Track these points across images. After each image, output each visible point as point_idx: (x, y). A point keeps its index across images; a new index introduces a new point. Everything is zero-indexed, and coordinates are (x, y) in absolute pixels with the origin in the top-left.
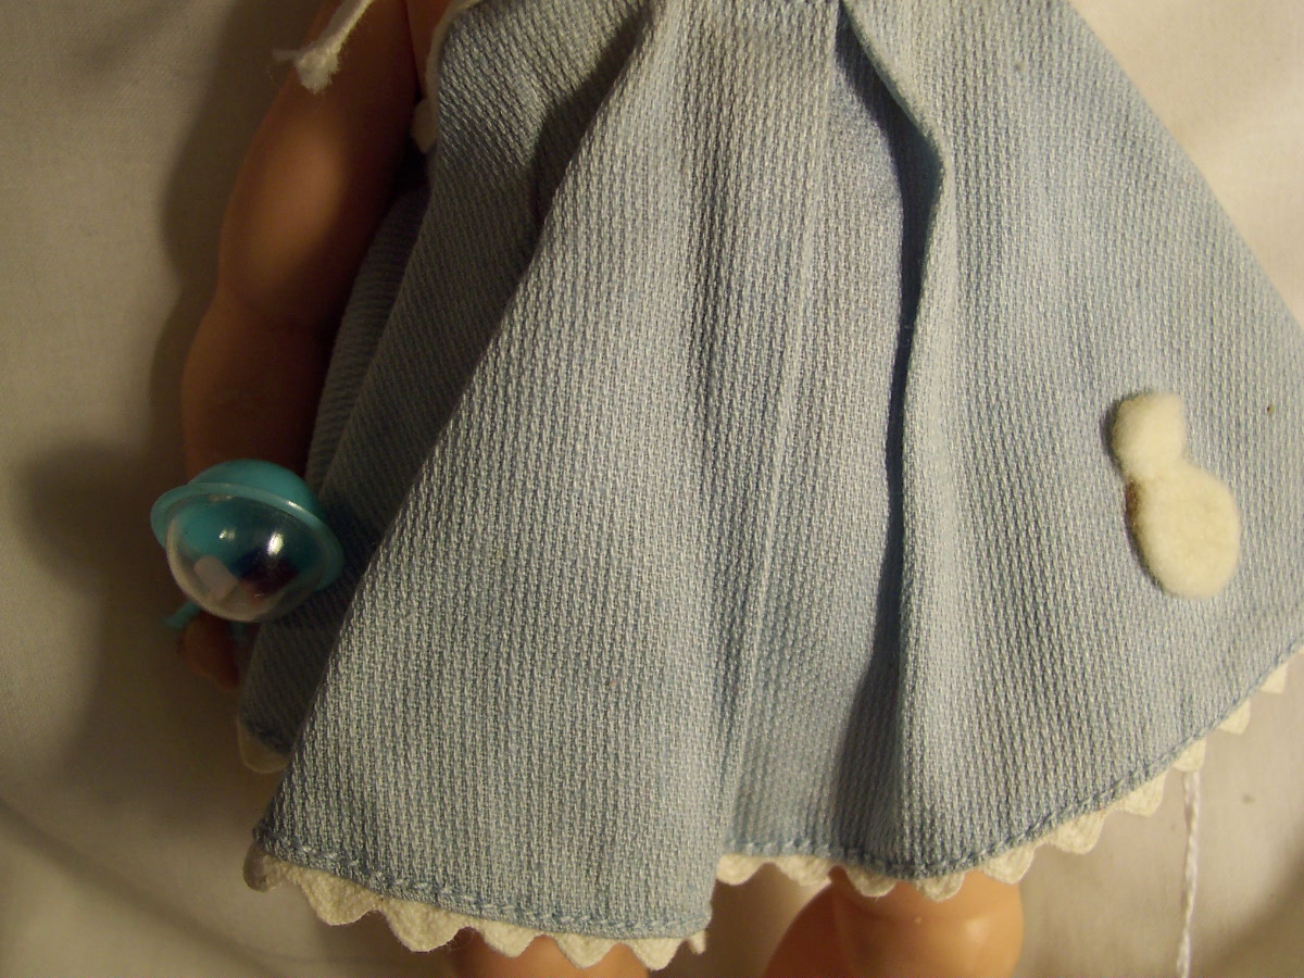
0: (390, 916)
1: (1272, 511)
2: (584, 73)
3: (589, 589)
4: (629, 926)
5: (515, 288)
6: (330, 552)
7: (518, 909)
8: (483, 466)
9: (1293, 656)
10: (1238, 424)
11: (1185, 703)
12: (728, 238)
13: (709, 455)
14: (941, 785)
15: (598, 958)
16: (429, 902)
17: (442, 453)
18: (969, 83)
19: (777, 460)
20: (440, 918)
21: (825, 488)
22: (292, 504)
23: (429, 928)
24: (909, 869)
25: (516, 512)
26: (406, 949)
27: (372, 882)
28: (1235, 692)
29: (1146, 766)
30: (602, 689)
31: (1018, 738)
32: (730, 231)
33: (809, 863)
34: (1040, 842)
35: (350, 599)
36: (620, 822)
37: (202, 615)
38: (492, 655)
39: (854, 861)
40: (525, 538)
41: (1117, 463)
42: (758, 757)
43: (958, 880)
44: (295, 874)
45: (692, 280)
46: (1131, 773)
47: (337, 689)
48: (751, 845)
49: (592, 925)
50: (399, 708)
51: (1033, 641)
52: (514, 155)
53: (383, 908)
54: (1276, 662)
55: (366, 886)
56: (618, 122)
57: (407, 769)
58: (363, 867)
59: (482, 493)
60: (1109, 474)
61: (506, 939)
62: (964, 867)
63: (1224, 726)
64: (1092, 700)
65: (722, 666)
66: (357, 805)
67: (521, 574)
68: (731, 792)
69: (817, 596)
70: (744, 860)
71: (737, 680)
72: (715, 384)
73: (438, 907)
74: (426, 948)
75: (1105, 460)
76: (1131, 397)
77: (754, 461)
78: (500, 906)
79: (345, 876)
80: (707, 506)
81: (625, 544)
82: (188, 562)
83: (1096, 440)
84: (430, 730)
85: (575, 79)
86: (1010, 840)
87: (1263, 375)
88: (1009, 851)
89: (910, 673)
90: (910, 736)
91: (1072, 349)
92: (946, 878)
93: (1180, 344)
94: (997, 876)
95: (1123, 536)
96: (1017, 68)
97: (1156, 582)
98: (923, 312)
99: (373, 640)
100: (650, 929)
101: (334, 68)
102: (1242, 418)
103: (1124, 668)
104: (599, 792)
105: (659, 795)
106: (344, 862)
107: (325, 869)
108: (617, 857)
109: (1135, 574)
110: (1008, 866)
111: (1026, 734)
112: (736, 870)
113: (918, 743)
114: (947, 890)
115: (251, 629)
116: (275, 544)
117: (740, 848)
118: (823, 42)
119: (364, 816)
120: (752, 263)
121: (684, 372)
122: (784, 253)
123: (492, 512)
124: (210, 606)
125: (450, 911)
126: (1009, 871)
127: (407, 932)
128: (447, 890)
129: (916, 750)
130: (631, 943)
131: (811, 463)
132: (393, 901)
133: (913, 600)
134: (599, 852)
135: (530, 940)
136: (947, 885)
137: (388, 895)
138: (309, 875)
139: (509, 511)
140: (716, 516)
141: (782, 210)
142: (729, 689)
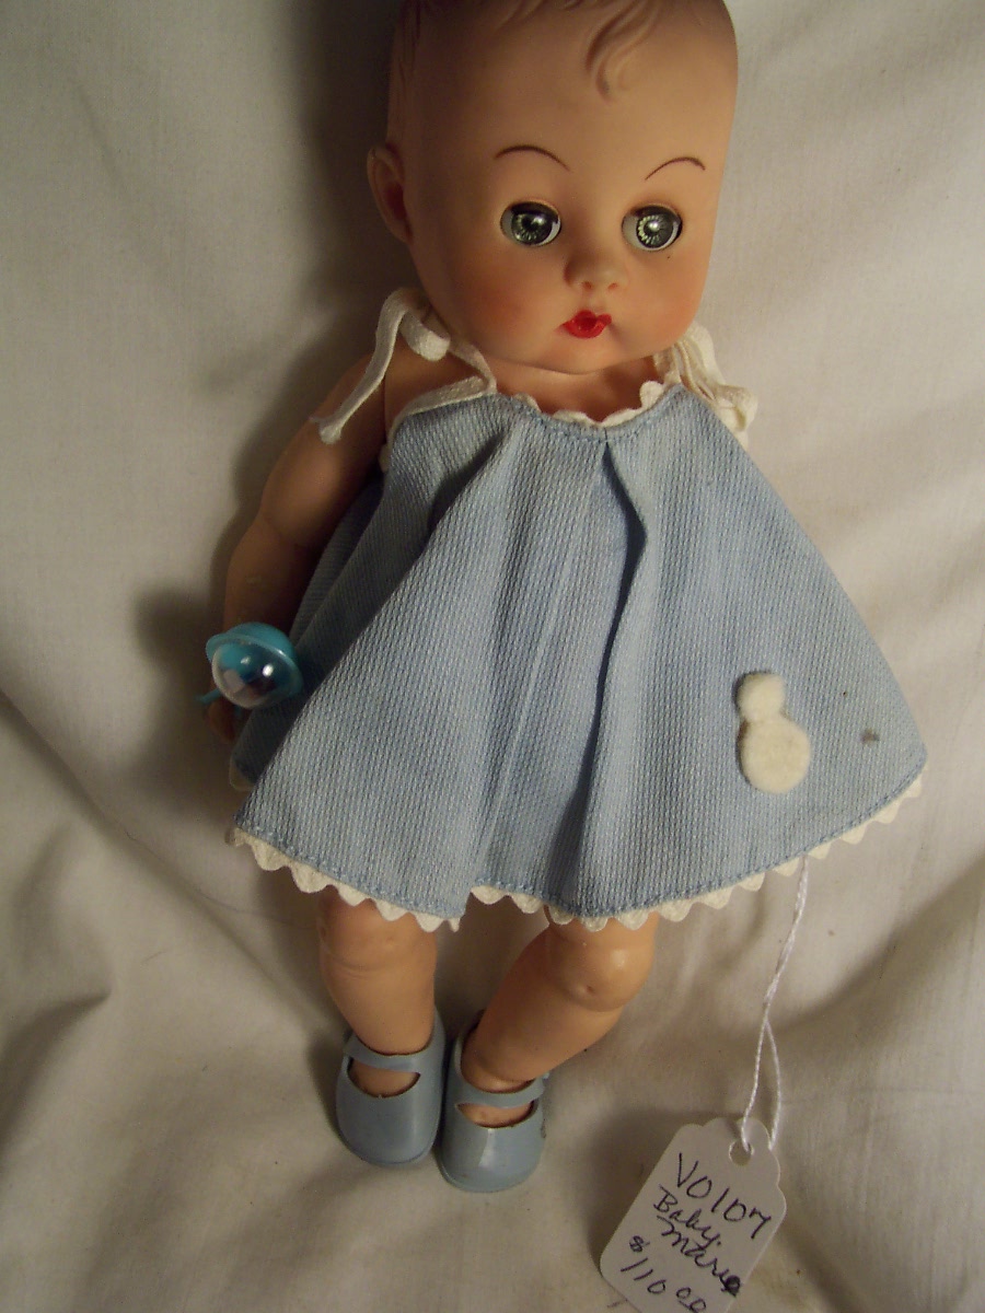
0: (294, 871)
1: (837, 753)
2: (465, 462)
3: (424, 724)
4: (416, 904)
5: (410, 568)
6: (296, 680)
7: (359, 881)
8: (380, 653)
9: (834, 840)
10: (824, 700)
11: (752, 852)
12: (524, 559)
13: (498, 667)
14: (601, 866)
15: (396, 917)
16: (314, 867)
17: (361, 644)
18: (680, 488)
19: (534, 676)
20: (318, 876)
21: (558, 694)
22: (281, 652)
23: (312, 880)
24: (578, 910)
25: (392, 678)
26: (298, 889)
27: (288, 852)
28: (787, 851)
29: (720, 881)
30: (423, 777)
31: (649, 850)
32: (526, 555)
33: (530, 900)
34: (652, 910)
35: (302, 707)
36: (420, 847)
37: (222, 699)
38: (369, 749)
39: (553, 902)
40: (395, 693)
41: (738, 708)
42: (506, 831)
43: (604, 921)
44: (251, 840)
45: (504, 575)
46: (710, 882)
47: (288, 751)
48: (499, 883)
49: (396, 899)
50: (317, 767)
51: (668, 799)
52: (424, 495)
53: (291, 866)
54: (821, 840)
55: (284, 852)
56: (476, 492)
57: (316, 798)
58: (285, 843)
59: (377, 667)
60: (732, 715)
61: (351, 895)
62: (607, 914)
63: (777, 869)
64: (694, 837)
65: (490, 777)
66: (287, 811)
67: (390, 711)
68: (486, 846)
69: (547, 750)
70: (494, 891)
71: (496, 786)
72: (506, 632)
73: (318, 871)
74: (308, 891)
75: (731, 706)
76: (754, 673)
77: (521, 674)
78: (350, 878)
79: (275, 846)
80: (493, 692)
81: (446, 705)
82: (222, 670)
83: (728, 693)
84: (331, 780)
85: (460, 463)
86: (635, 905)
87: (844, 672)
88: (633, 911)
89: (592, 801)
90: (588, 836)
91: (723, 639)
92: (597, 918)
93: (794, 647)
94: (625, 924)
95: (733, 751)
96: (708, 484)
97: (747, 780)
98: (626, 611)
99: (310, 730)
100: (427, 908)
101: (338, 437)
102: (826, 697)
103: (717, 823)
104: (412, 830)
105: (443, 837)
106: (276, 838)
107: (266, 841)
108: (416, 865)
109: (735, 772)
110: (632, 920)
111: (654, 848)
112: (488, 895)
113: (591, 840)
114: (598, 927)
115: (246, 712)
116: (268, 671)
117: (493, 884)
118: (594, 462)
119: (290, 817)
120: (535, 574)
121: (492, 622)
122: (553, 570)
123: (380, 677)
124: (228, 695)
125: (324, 874)
126: (632, 922)
127: (301, 880)
128: (324, 863)
129: (590, 844)
130: (415, 914)
131: (553, 679)
132: (296, 863)
133: (600, 762)
134: (406, 863)
135: (363, 899)
136: (597, 923)
137: (294, 859)
138: (257, 842)
139: (389, 678)
140: (498, 699)
141: (555, 548)
142: (492, 789)
